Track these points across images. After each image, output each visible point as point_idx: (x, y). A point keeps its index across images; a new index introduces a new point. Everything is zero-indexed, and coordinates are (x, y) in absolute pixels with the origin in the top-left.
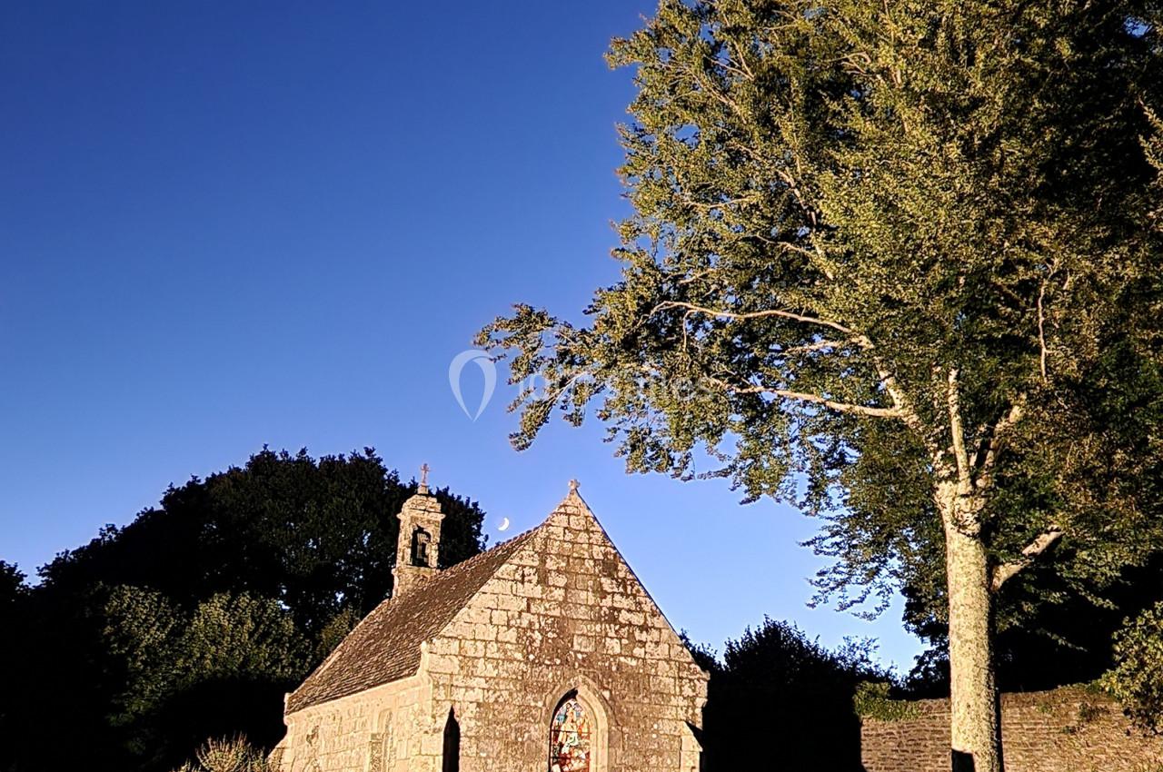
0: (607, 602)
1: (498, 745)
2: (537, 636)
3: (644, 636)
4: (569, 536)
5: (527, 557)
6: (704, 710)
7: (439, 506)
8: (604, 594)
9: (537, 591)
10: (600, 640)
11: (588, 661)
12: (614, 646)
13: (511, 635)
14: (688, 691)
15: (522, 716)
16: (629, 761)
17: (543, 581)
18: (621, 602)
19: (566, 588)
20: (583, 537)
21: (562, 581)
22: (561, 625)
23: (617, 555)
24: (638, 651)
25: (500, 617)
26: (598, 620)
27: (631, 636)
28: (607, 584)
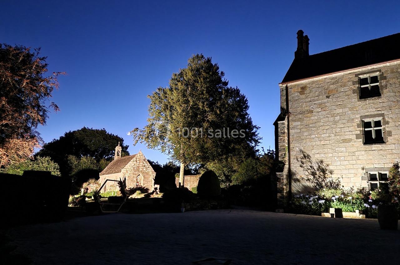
0: (144, 164)
1: (130, 181)
2: (135, 168)
3: (148, 168)
4: (140, 156)
5: (134, 159)
6: (155, 177)
7: (121, 148)
8: (144, 163)
9: (136, 163)
10: (143, 169)
11: (141, 171)
12: (145, 169)
13: (132, 168)
14: (153, 175)
15: (133, 178)
16: (146, 183)
17: (136, 162)
18: (146, 164)
19: (139, 163)
20: (141, 156)
21: (139, 162)
22: (138, 167)
23: (146, 159)
24: (147, 170)
25: (131, 166)
26: (143, 166)
27: (147, 168)
28: (144, 162)
